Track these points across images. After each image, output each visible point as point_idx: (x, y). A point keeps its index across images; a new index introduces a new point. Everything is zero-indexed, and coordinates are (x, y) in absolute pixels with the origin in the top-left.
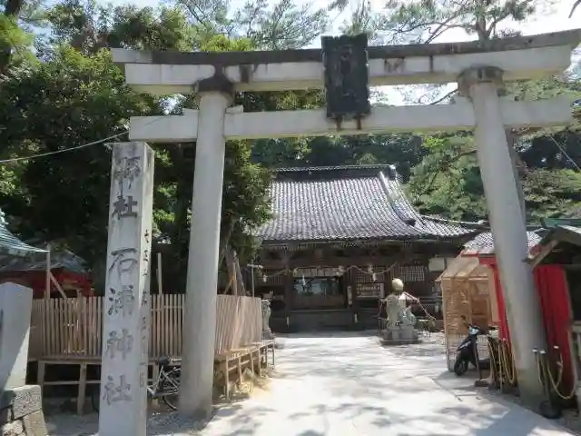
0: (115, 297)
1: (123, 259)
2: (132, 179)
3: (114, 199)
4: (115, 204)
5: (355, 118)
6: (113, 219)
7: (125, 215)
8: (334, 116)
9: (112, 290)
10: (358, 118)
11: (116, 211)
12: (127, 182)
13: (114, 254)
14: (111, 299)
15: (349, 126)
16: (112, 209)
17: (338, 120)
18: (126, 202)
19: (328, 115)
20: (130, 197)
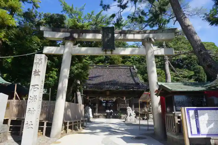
0: (31, 98)
1: (35, 87)
2: (39, 65)
3: (34, 70)
4: (34, 72)
5: (111, 51)
6: (33, 76)
7: (37, 75)
8: (104, 50)
9: (31, 96)
10: (112, 51)
11: (34, 74)
12: (38, 65)
13: (32, 86)
14: (30, 99)
15: (109, 53)
16: (33, 73)
17: (106, 51)
18: (37, 71)
19: (103, 49)
20: (39, 70)
